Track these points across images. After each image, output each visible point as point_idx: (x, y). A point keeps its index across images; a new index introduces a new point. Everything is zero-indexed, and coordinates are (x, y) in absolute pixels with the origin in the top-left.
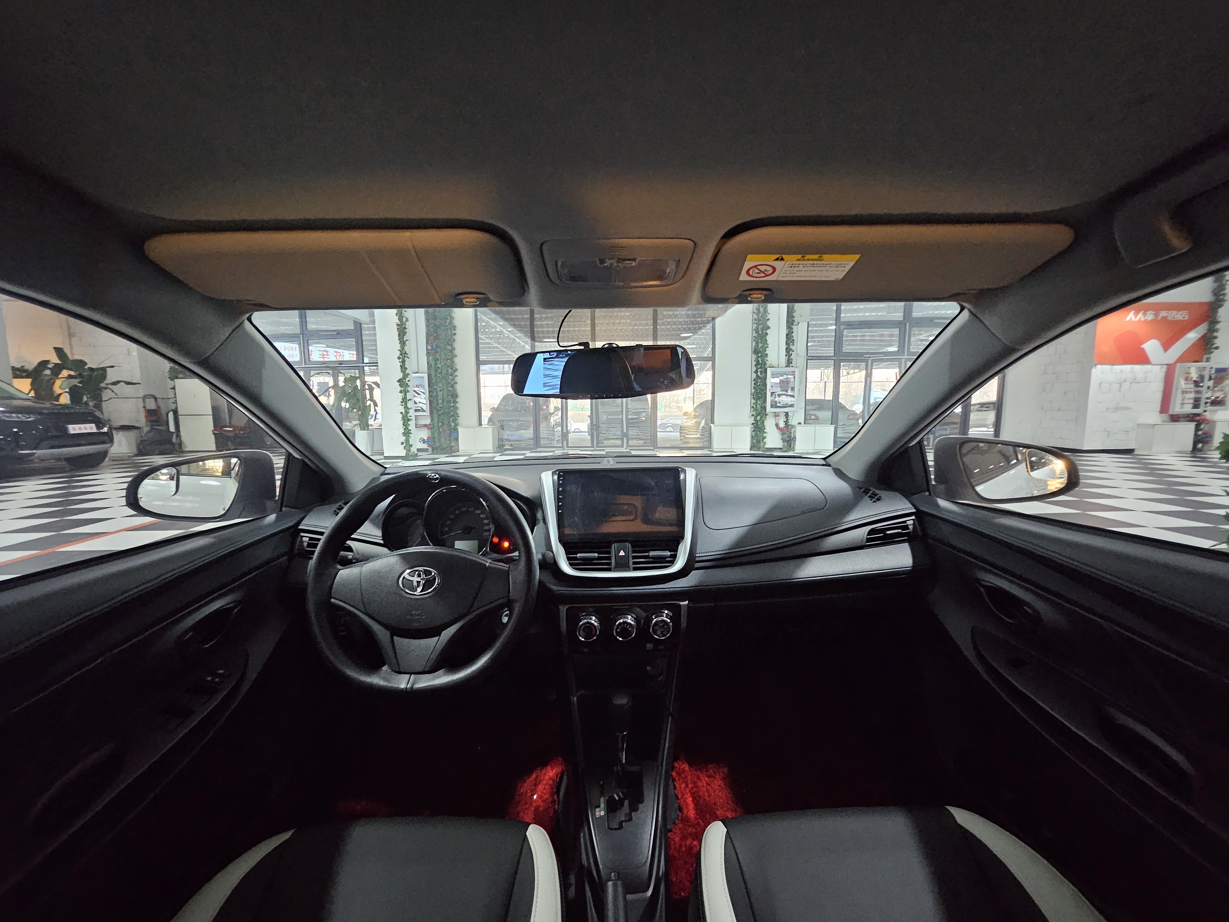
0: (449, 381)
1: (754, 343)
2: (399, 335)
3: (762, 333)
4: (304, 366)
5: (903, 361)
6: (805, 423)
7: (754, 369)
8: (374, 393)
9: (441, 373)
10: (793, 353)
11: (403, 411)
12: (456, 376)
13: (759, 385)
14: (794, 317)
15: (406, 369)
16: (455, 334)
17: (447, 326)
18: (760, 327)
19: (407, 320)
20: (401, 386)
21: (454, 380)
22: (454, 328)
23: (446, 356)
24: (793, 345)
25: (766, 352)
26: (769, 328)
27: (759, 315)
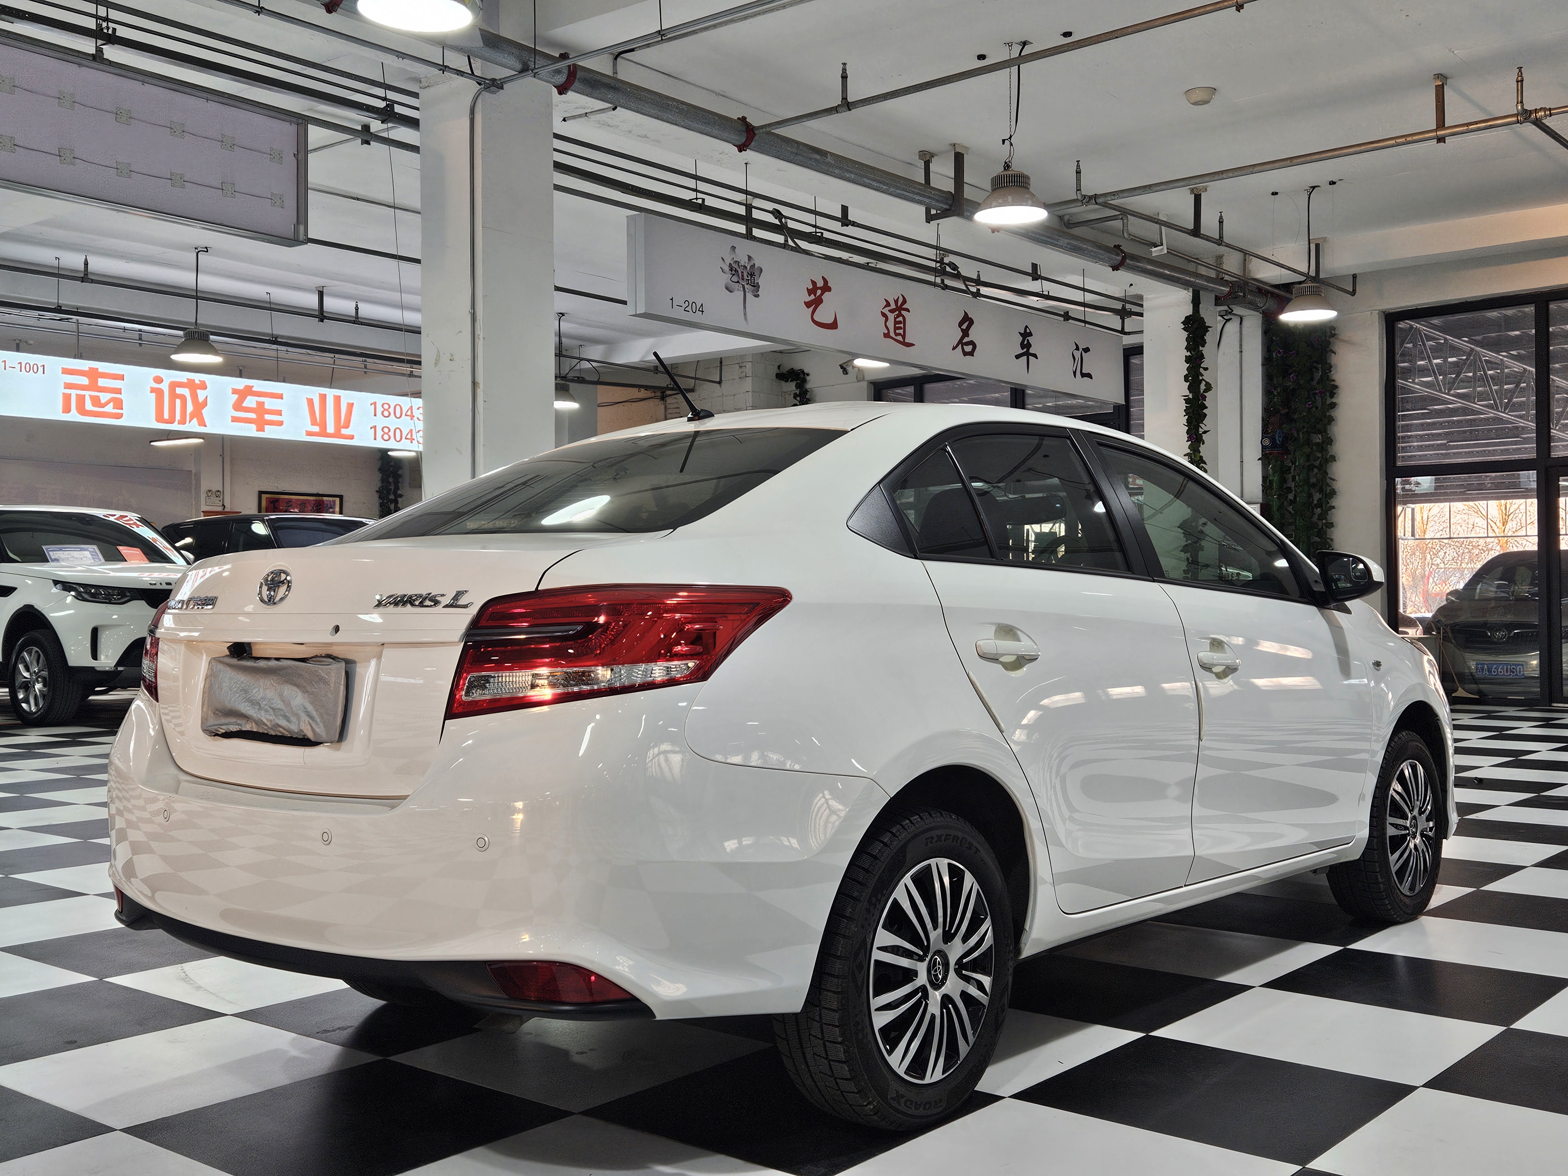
2: (1189, 421)
9: (1292, 502)
12: (1334, 507)
16: (1334, 405)
17: (1314, 388)
19: (1210, 387)
21: (1326, 519)
22: (1333, 390)
23: (1308, 460)
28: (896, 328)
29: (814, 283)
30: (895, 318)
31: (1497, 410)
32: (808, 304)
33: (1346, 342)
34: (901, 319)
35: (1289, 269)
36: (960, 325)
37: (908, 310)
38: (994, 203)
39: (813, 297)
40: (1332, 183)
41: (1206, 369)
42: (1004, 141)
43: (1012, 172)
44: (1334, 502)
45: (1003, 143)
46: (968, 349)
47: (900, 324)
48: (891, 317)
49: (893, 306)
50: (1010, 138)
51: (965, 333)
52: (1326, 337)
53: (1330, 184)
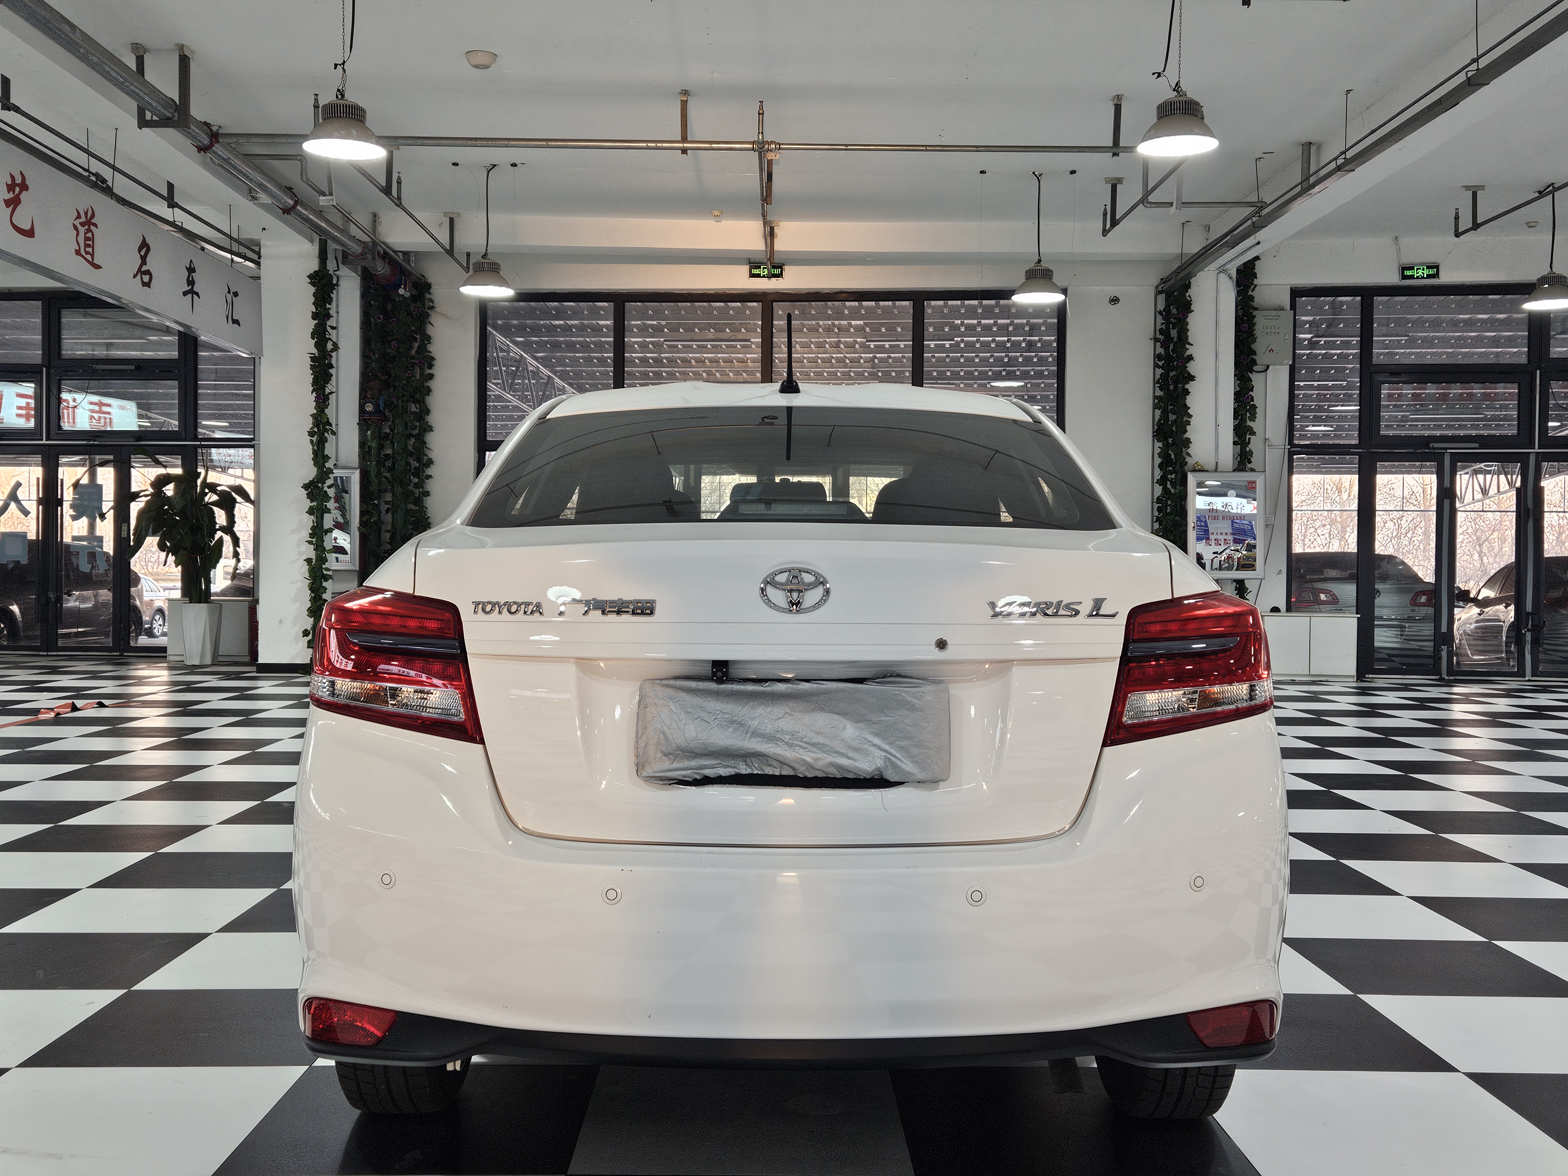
0: (411, 487)
1: (1158, 412)
2: (315, 383)
3: (1176, 388)
4: (44, 442)
5: (1532, 459)
6: (1289, 609)
7: (1158, 474)
8: (236, 512)
9: (391, 469)
10: (1252, 437)
11: (312, 555)
12: (431, 477)
13: (1170, 514)
14: (1255, 353)
15: (326, 458)
16: (431, 376)
17: (413, 358)
18: (1172, 374)
19: (336, 347)
20: (311, 496)
21: (423, 487)
22: (430, 362)
23: (407, 429)
24: (1253, 418)
25: (1186, 435)
26: (1192, 378)
27: (1169, 346)
28: (87, 246)
29: (13, 177)
30: (85, 234)
31: (504, 390)
32: (8, 203)
33: (441, 314)
34: (89, 235)
35: (432, 236)
36: (140, 250)
37: (95, 225)
38: (336, 134)
39: (11, 195)
40: (514, 165)
41: (333, 328)
42: (336, 65)
43: (346, 102)
44: (430, 471)
45: (335, 68)
46: (146, 278)
47: (90, 241)
48: (82, 230)
49: (83, 219)
50: (344, 63)
51: (144, 262)
52: (424, 308)
53: (512, 165)
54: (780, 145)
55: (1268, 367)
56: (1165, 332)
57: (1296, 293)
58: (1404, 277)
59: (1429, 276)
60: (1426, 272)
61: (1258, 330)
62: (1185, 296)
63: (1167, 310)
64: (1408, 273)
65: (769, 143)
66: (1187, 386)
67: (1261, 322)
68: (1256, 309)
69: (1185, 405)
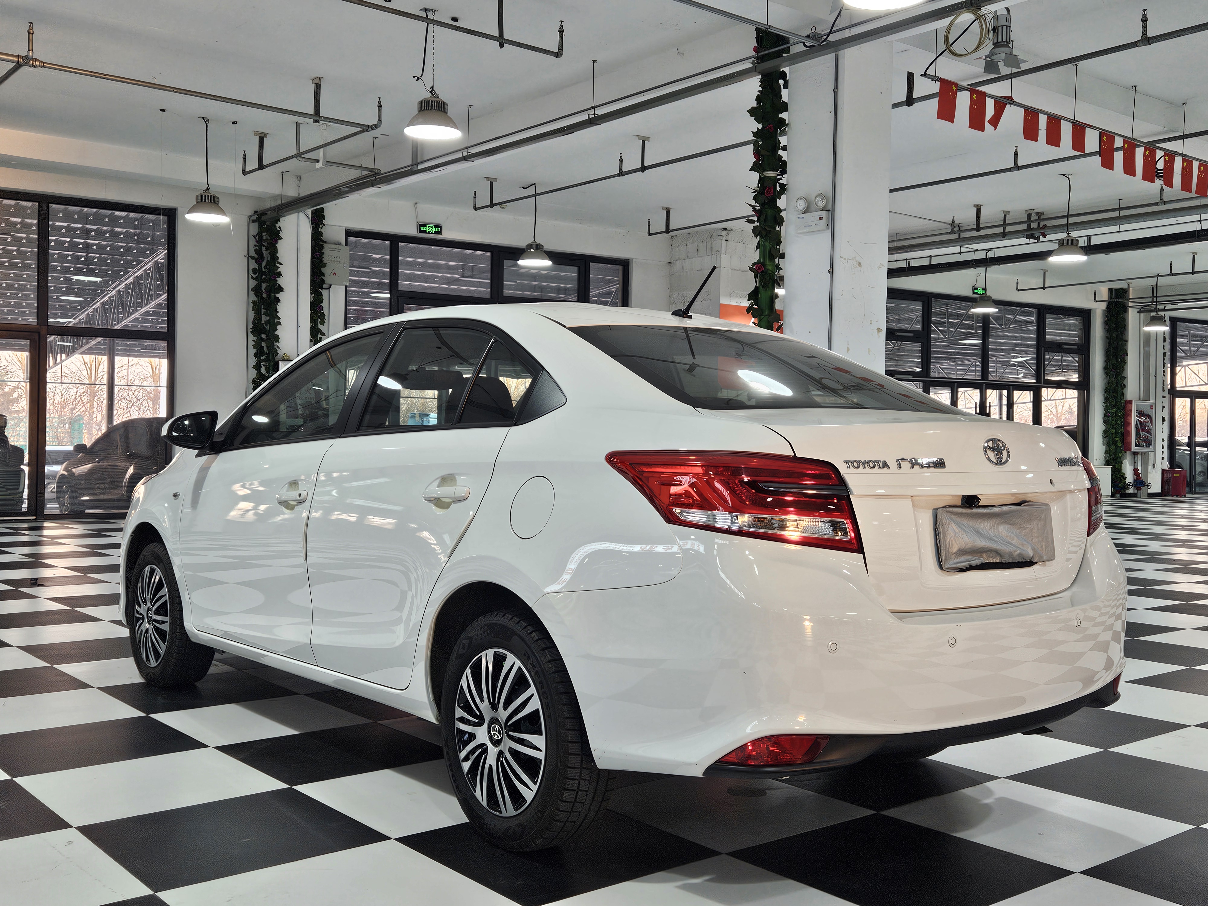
1: (252, 315)
3: (268, 297)
7: (253, 361)
10: (322, 337)
14: (323, 275)
18: (265, 285)
24: (323, 323)
25: (276, 333)
26: (281, 289)
27: (262, 264)
54: (44, 63)
55: (331, 286)
56: (259, 252)
57: (349, 233)
58: (421, 231)
59: (436, 233)
60: (434, 230)
61: (326, 259)
62: (275, 226)
63: (260, 234)
64: (423, 229)
65: (36, 60)
66: (277, 295)
67: (328, 253)
68: (325, 242)
69: (276, 309)
